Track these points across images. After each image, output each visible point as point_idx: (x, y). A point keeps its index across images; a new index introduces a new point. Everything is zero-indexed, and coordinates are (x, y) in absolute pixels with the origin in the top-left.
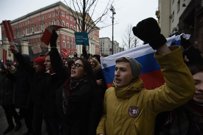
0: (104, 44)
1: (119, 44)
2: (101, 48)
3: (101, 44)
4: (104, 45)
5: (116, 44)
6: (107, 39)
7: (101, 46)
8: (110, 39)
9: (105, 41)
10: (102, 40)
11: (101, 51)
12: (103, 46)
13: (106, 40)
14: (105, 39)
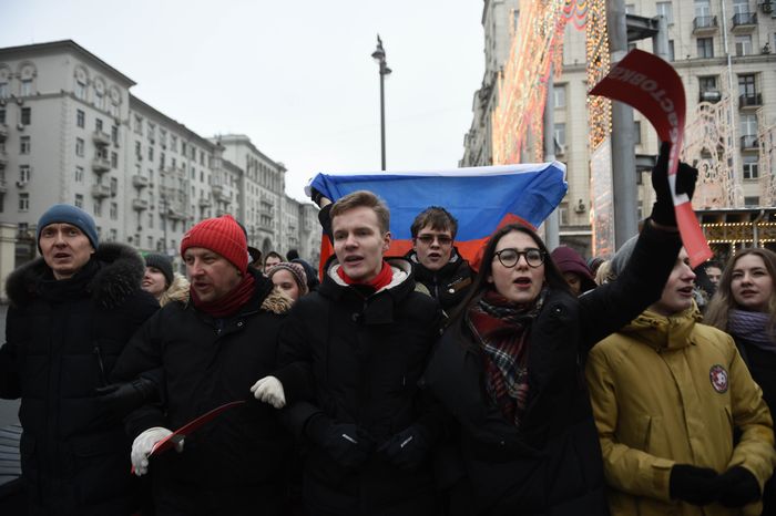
1: (281, 169)
4: (29, 131)
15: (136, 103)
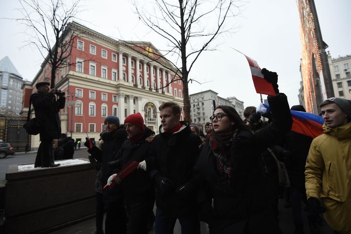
0: (203, 104)
1: (243, 103)
2: (199, 113)
3: (198, 104)
4: (204, 106)
5: (237, 103)
6: (210, 93)
7: (199, 109)
8: (217, 94)
9: (205, 99)
10: (200, 97)
11: (199, 119)
12: (201, 110)
13: (207, 96)
14: (204, 94)
15: (219, 97)
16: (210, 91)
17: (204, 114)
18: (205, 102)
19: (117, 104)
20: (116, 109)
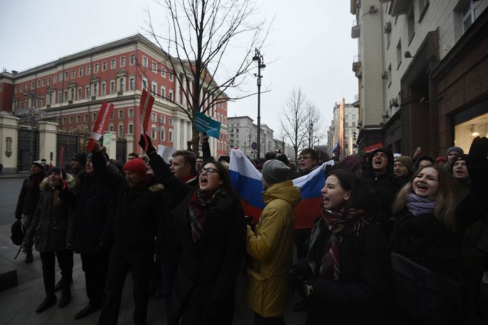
0: (238, 131)
1: (273, 131)
2: (232, 141)
3: (232, 131)
4: (238, 134)
5: (267, 132)
6: (246, 119)
7: (232, 135)
8: (253, 121)
9: (240, 125)
10: (235, 123)
12: (235, 137)
13: (243, 123)
14: (241, 120)
16: (247, 117)
17: (238, 142)
18: (240, 129)
19: (172, 127)
20: (171, 132)
